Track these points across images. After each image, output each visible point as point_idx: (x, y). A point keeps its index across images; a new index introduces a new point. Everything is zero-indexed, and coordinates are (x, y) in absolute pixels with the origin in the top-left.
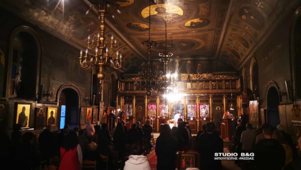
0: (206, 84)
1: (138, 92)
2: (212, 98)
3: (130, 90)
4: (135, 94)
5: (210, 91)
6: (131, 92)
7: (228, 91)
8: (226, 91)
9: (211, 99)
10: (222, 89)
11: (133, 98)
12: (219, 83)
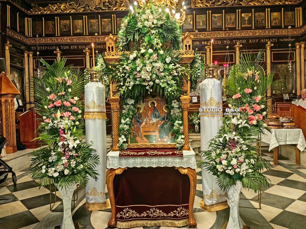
0: (228, 17)
1: (67, 40)
2: (240, 48)
3: (47, 36)
4: (59, 45)
5: (237, 34)
6: (49, 41)
7: (279, 33)
8: (272, 33)
9: (238, 52)
10: (263, 28)
11: (56, 55)
12: (257, 14)
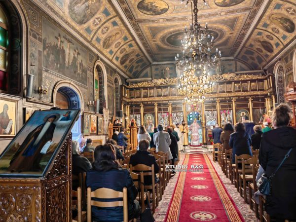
1: (146, 99)
2: (235, 101)
3: (137, 97)
4: (142, 102)
5: (233, 94)
6: (138, 100)
7: (255, 93)
8: (252, 93)
9: (234, 103)
10: (247, 91)
11: (141, 106)
12: (243, 84)
